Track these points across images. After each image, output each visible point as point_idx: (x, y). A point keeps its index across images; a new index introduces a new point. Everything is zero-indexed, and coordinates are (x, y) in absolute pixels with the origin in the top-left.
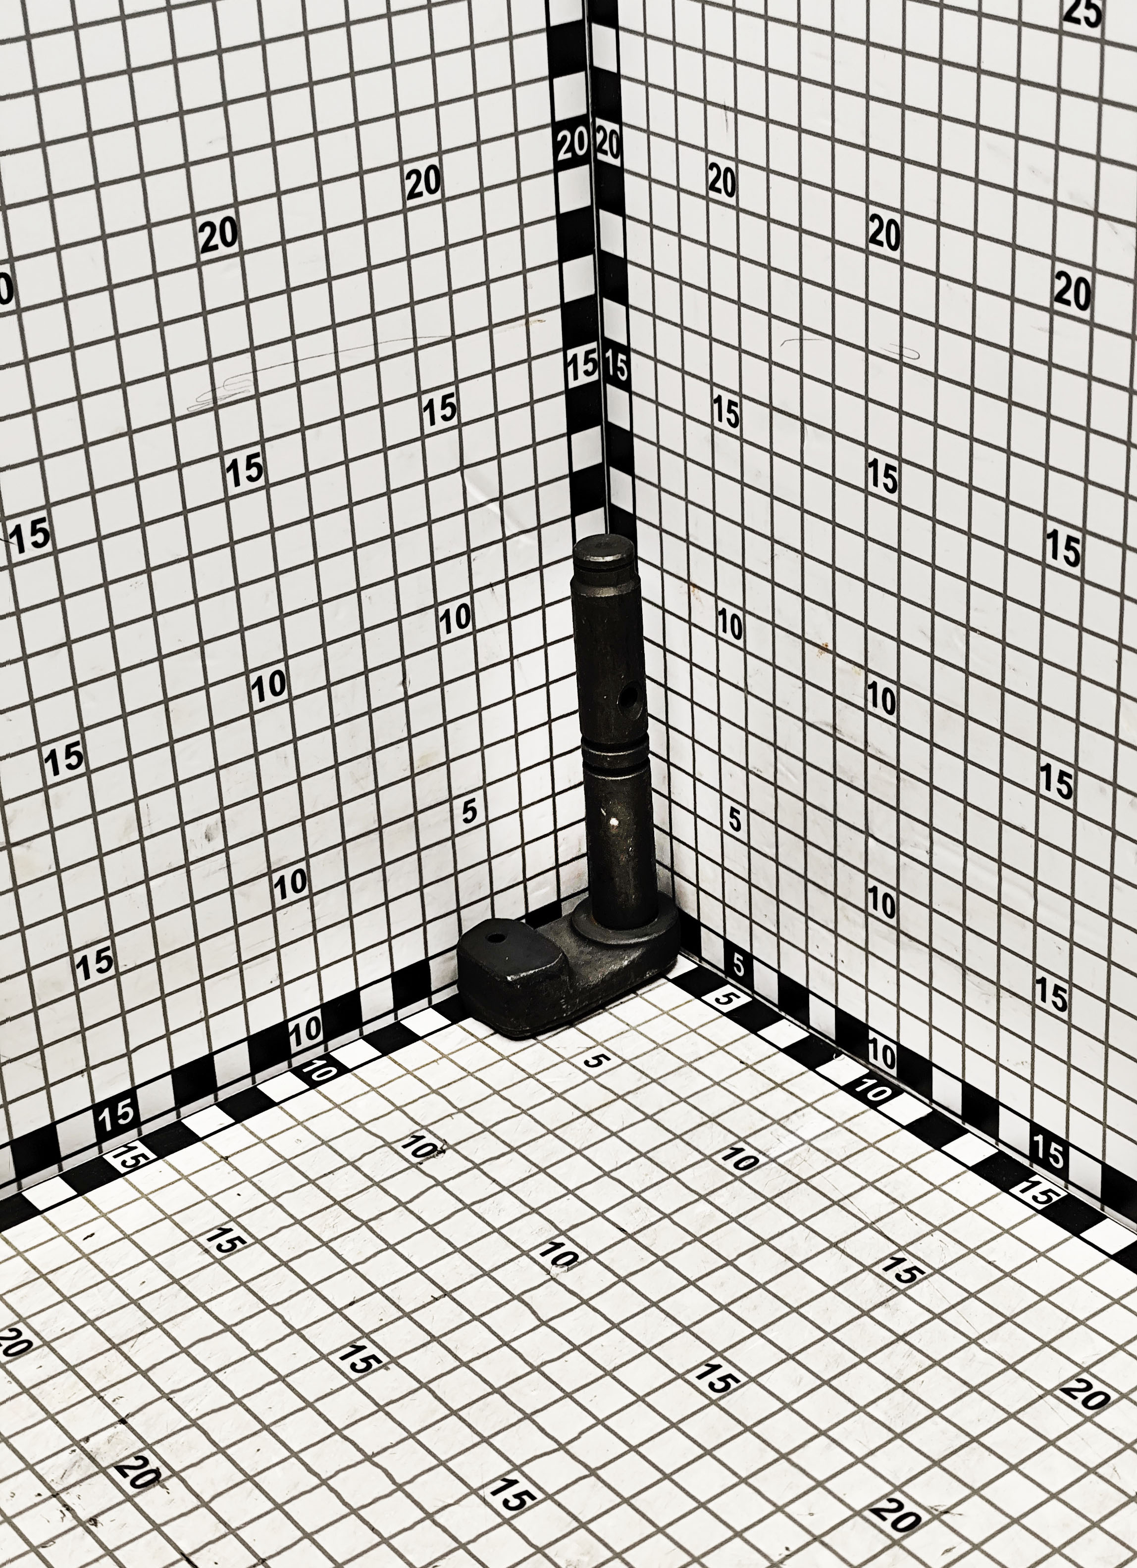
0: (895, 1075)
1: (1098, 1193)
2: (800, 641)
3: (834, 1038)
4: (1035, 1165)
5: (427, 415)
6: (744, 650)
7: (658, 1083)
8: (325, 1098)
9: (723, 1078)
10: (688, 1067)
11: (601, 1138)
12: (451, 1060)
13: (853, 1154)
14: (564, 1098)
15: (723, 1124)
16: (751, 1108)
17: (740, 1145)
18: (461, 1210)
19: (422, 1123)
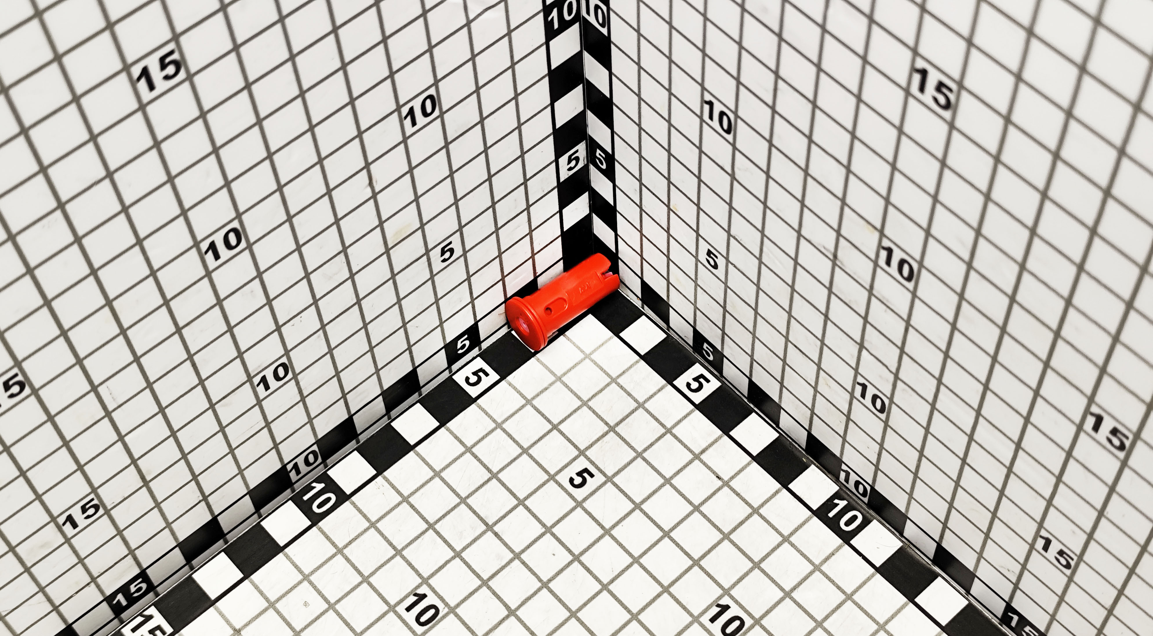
0: (867, 503)
2: (803, 173)
3: (804, 447)
4: (1004, 626)
6: (734, 145)
7: (642, 510)
8: (327, 537)
9: (702, 500)
10: (668, 486)
11: (593, 594)
12: (443, 480)
13: (833, 611)
14: (554, 534)
15: (707, 570)
16: (732, 545)
17: (725, 601)
19: (423, 574)
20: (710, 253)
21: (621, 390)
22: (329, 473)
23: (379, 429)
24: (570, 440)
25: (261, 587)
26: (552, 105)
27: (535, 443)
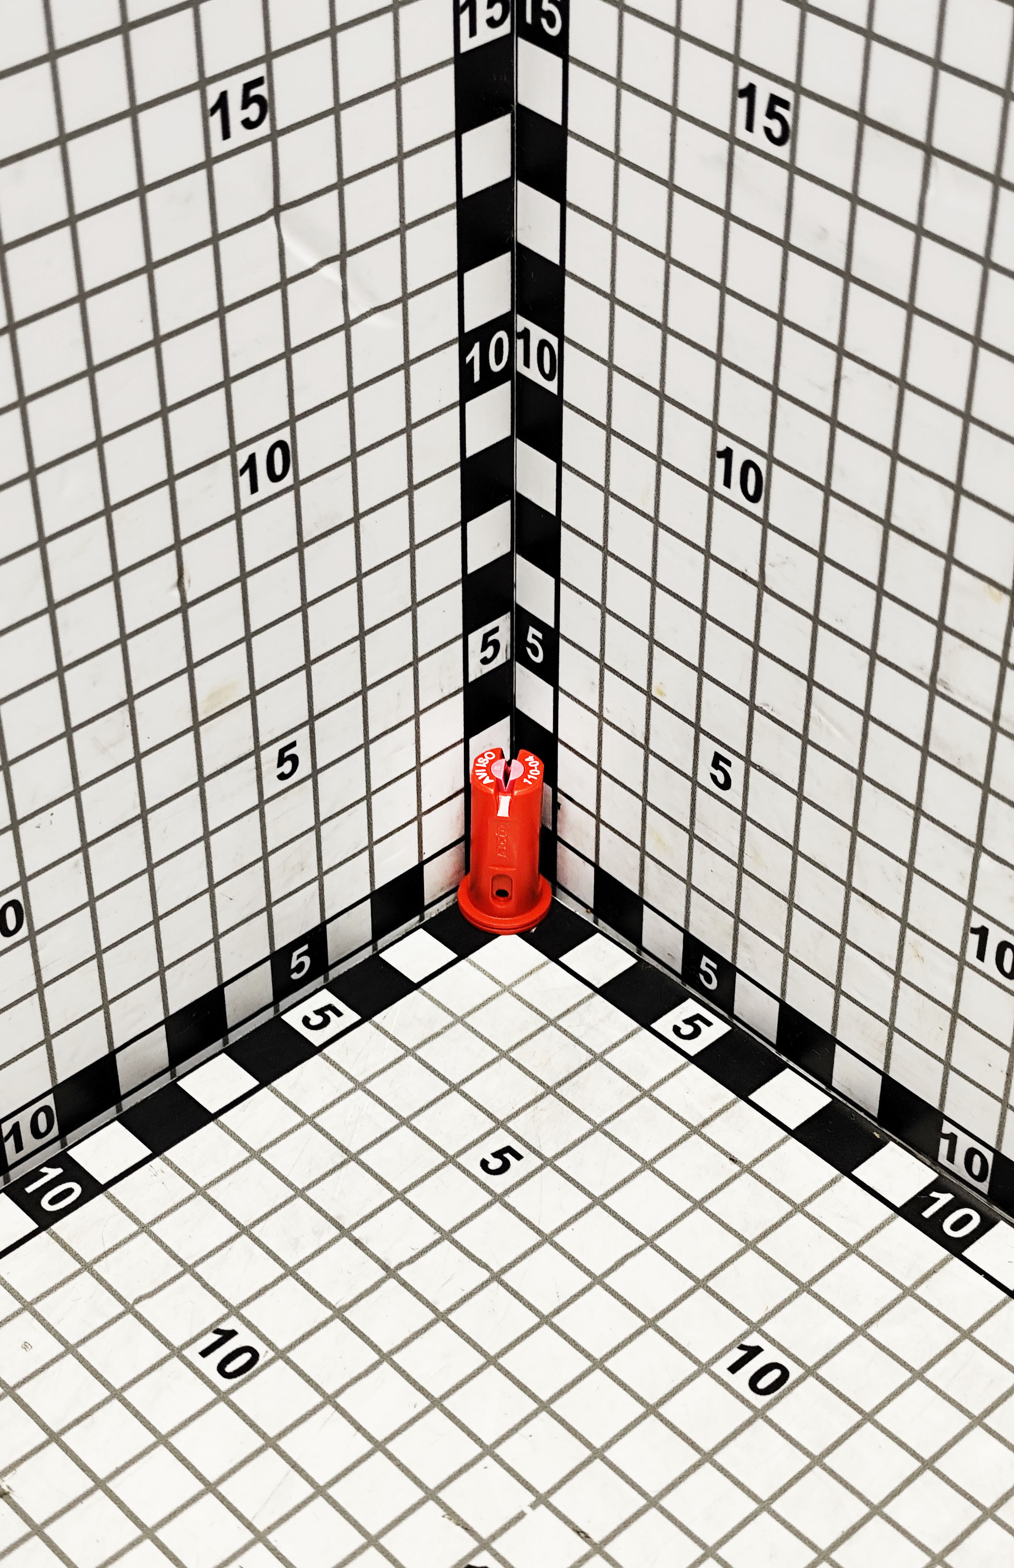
0: (985, 1191)
2: (880, 528)
3: (875, 1114)
5: (216, 120)
6: (763, 522)
7: (605, 1208)
8: (65, 1247)
9: (707, 1193)
10: (648, 1173)
11: (526, 1330)
12: (266, 1164)
13: (939, 1356)
14: (456, 1241)
15: (720, 1294)
16: (761, 1258)
17: (753, 1340)
18: (311, 1499)
19: (231, 1301)
20: (717, 757)
21: (564, 1036)
22: (70, 1152)
23: (157, 1089)
24: (481, 1106)
26: (463, 524)
27: (421, 1110)
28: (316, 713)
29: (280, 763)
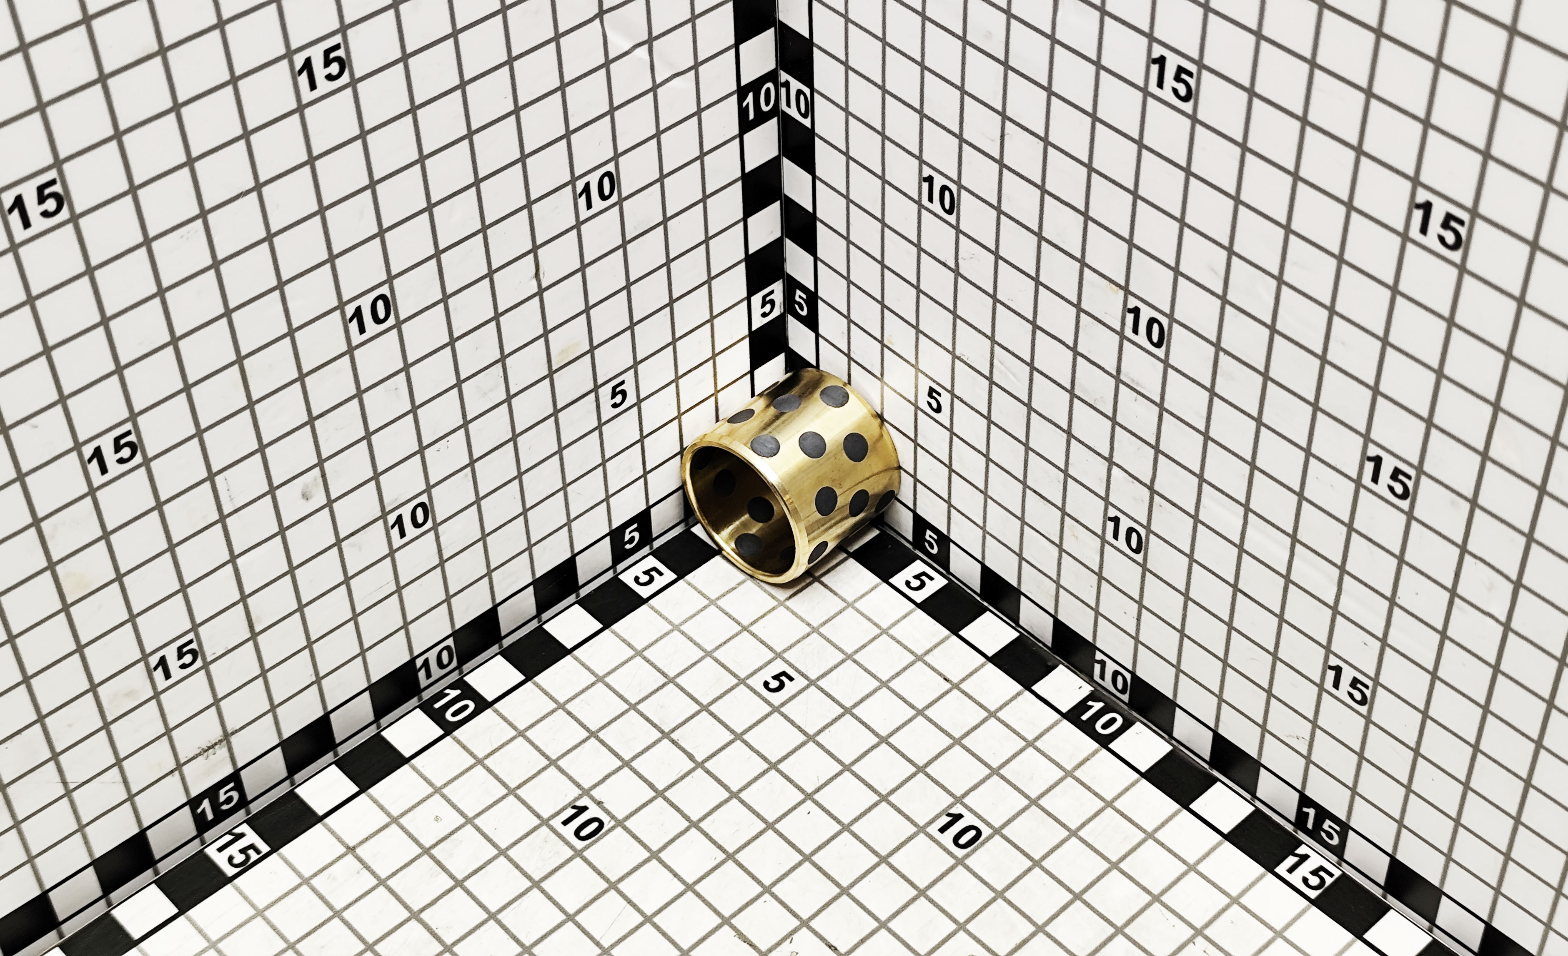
0: (1126, 700)
1: (1382, 880)
3: (1050, 645)
4: (1299, 832)
6: (957, 228)
7: (853, 715)
8: (464, 747)
9: (927, 704)
10: (884, 689)
11: (795, 803)
12: (608, 686)
13: (1090, 820)
14: (746, 741)
15: (935, 777)
16: (965, 751)
17: (957, 809)
18: (641, 925)
19: (583, 785)
20: (931, 391)
21: (825, 589)
22: (466, 678)
23: (527, 632)
24: (764, 642)
25: (382, 801)
26: (745, 220)
27: (721, 645)
28: (638, 359)
29: (613, 397)
